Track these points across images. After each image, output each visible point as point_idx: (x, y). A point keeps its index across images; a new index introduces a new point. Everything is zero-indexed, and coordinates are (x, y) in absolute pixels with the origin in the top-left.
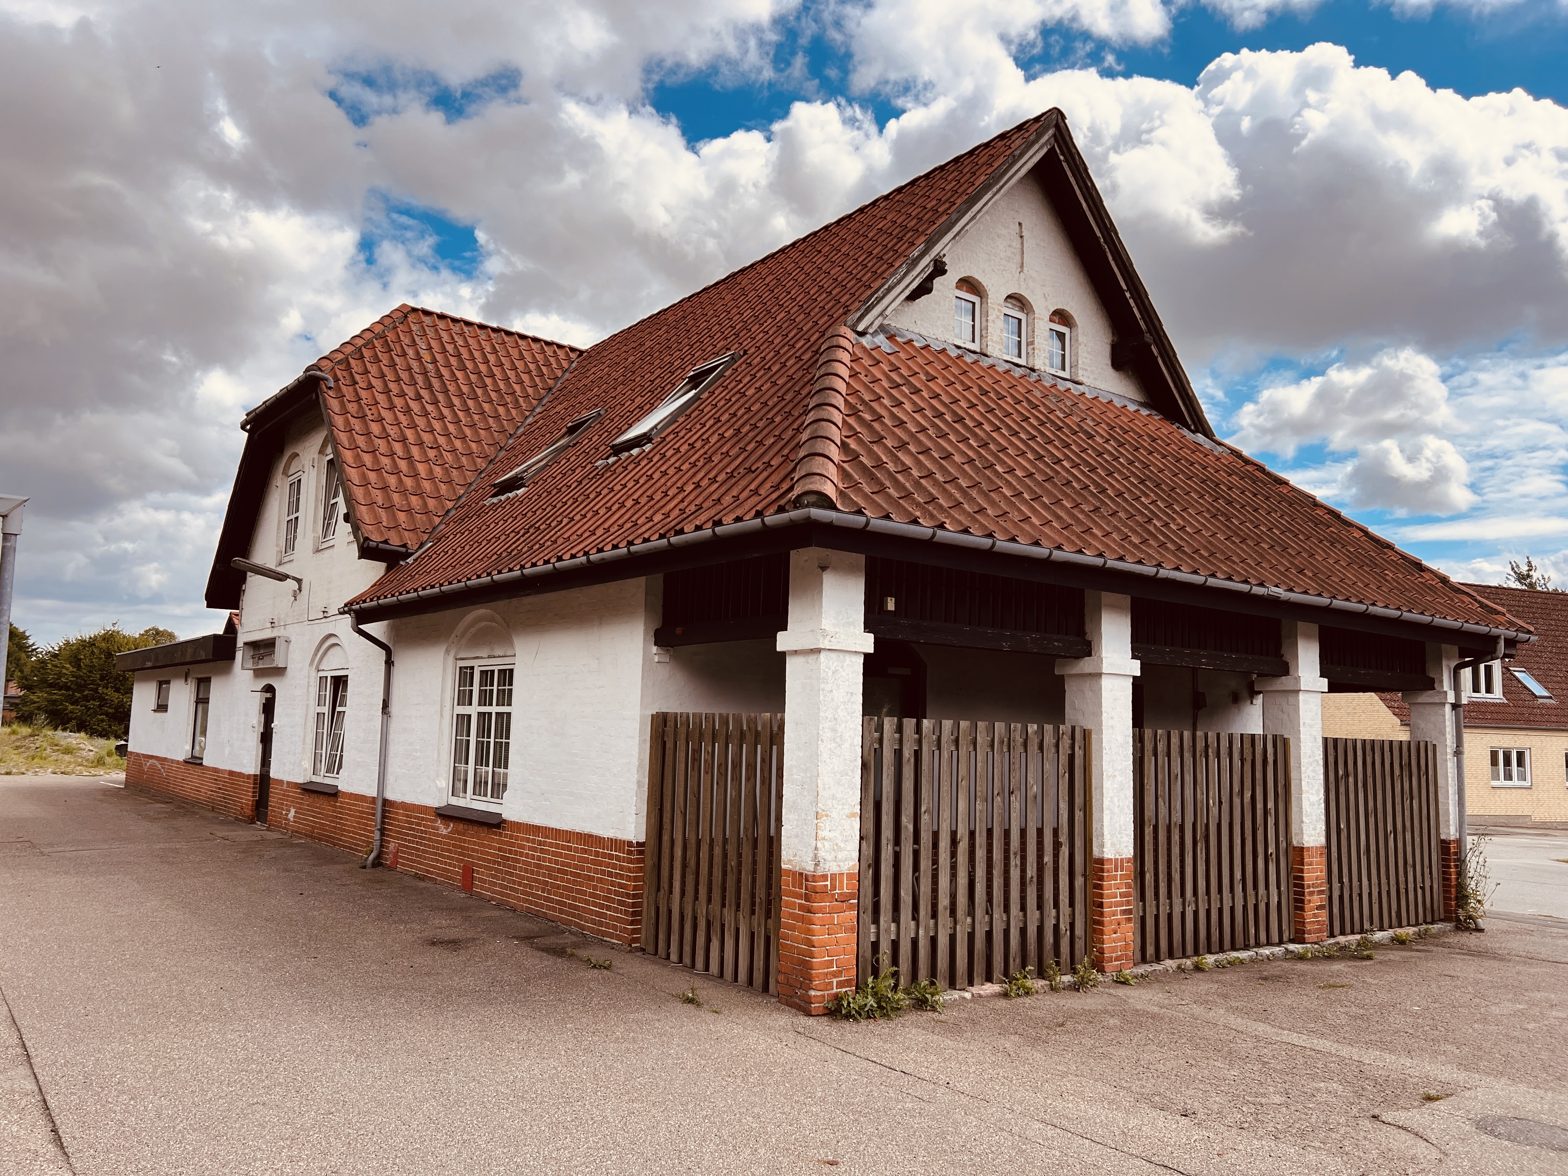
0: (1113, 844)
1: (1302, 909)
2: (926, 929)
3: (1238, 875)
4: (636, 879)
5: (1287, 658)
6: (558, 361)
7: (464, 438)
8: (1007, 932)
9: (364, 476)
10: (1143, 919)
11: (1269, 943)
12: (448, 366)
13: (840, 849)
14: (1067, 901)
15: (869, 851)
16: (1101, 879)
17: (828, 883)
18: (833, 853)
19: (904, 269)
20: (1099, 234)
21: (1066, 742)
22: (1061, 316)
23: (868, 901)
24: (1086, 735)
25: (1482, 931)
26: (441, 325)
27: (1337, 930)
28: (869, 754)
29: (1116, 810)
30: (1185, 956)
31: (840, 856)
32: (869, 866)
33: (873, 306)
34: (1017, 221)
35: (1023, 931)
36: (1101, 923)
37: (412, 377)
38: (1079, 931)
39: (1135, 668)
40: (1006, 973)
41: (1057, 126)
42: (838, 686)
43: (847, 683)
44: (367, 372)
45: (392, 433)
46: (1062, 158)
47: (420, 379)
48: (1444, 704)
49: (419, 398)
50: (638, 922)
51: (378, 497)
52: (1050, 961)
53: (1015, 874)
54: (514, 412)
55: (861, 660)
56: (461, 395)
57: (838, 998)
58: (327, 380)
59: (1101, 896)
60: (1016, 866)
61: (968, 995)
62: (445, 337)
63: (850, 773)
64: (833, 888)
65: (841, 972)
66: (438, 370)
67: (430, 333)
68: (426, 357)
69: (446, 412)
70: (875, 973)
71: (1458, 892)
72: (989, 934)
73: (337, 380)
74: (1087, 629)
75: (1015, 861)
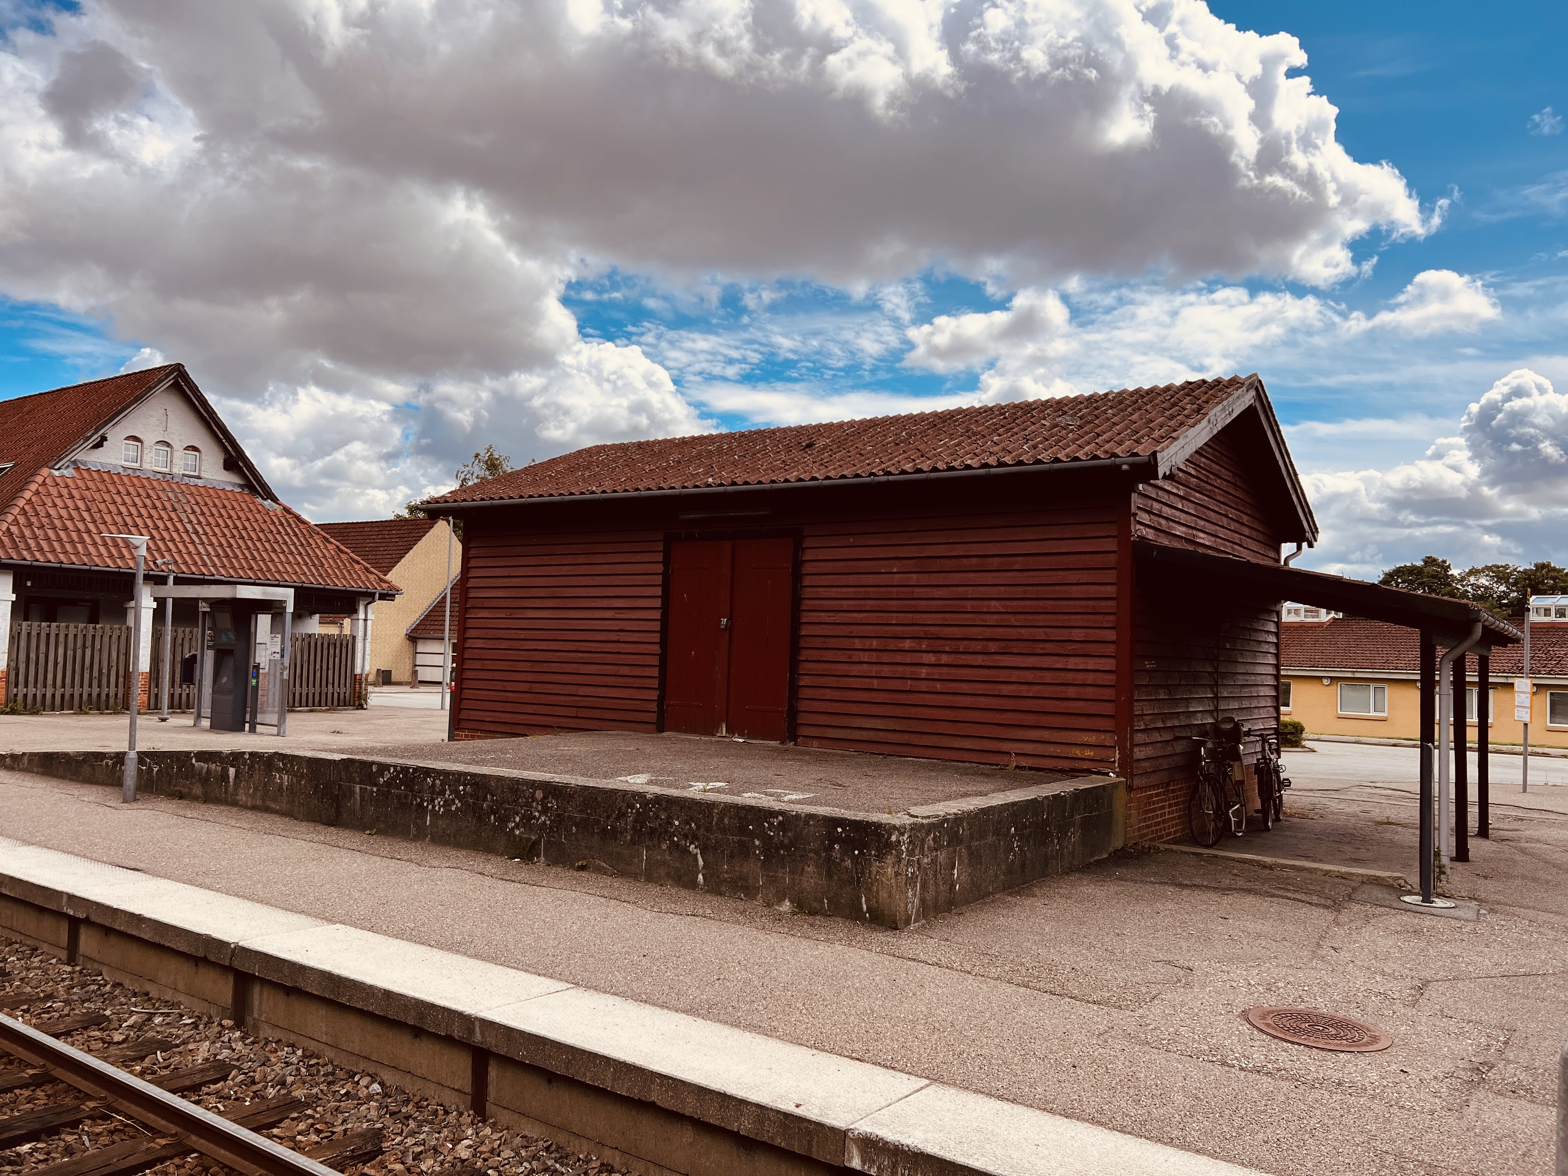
2: (41, 691)
8: (81, 694)
14: (114, 686)
15: (13, 664)
19: (82, 441)
20: (206, 415)
22: (192, 448)
23: (12, 681)
28: (15, 633)
32: (13, 669)
33: (63, 458)
34: (163, 408)
35: (90, 694)
39: (153, 605)
40: (79, 708)
41: (180, 369)
46: (184, 379)
48: (359, 618)
52: (102, 705)
53: (87, 676)
55: (10, 603)
61: (60, 713)
70: (15, 701)
71: (359, 695)
72: (72, 694)
75: (87, 671)
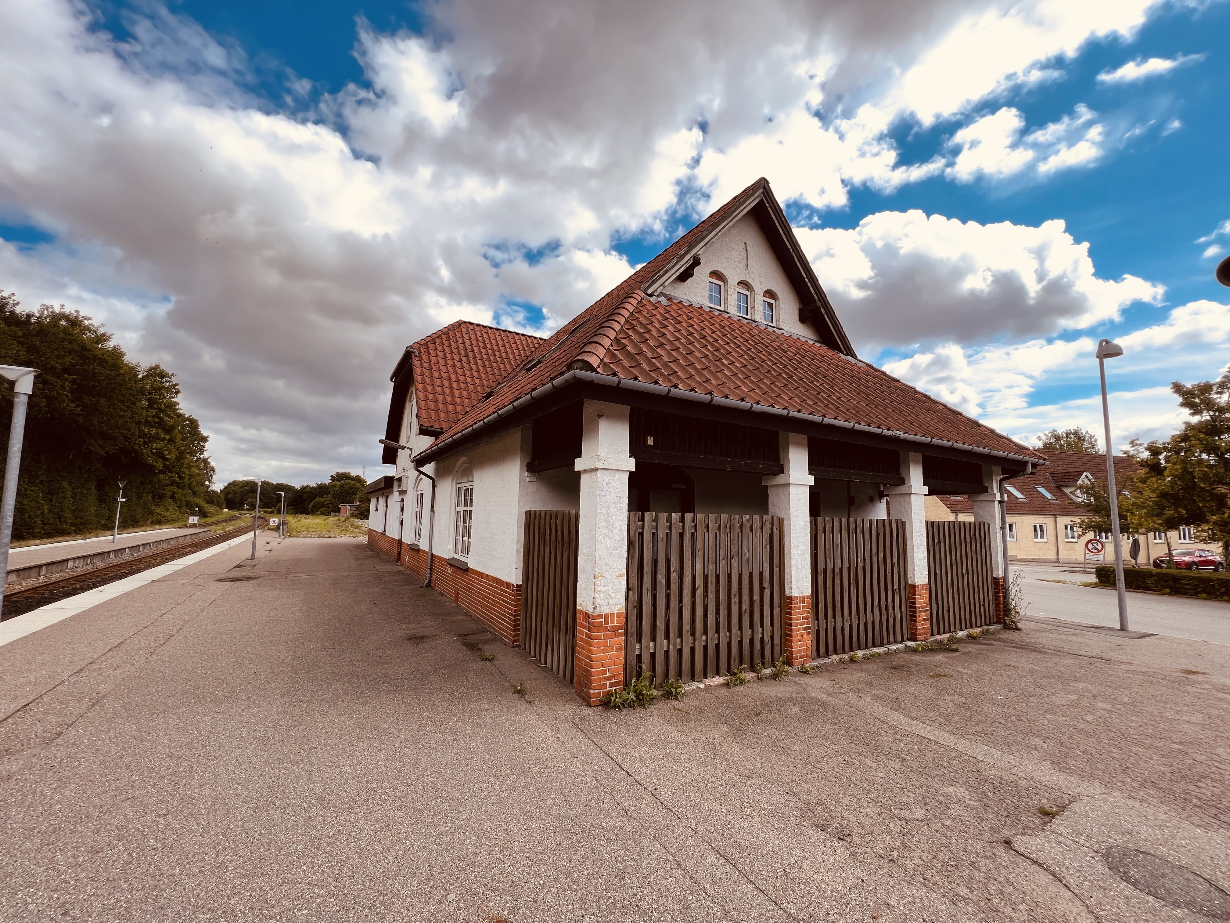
0: (798, 588)
1: (915, 621)
2: (675, 645)
3: (876, 602)
4: (515, 606)
5: (903, 475)
6: (533, 344)
7: (481, 378)
8: (729, 644)
9: (426, 396)
10: (818, 632)
11: (895, 642)
12: (478, 346)
13: (612, 598)
14: (769, 623)
15: (633, 596)
16: (791, 609)
17: (603, 620)
18: (606, 601)
19: (675, 260)
20: (790, 247)
21: (768, 526)
22: (769, 293)
23: (633, 629)
24: (781, 521)
25: (1020, 630)
26: (478, 329)
27: (935, 631)
28: (635, 536)
29: (800, 567)
30: (844, 652)
31: (611, 602)
32: (635, 607)
34: (744, 242)
35: (740, 643)
36: (791, 636)
37: (459, 351)
38: (777, 641)
39: (811, 480)
40: (729, 670)
41: (764, 187)
42: (610, 492)
43: (617, 491)
44: (436, 349)
45: (444, 376)
46: (767, 205)
47: (463, 352)
48: (994, 501)
49: (461, 360)
50: (518, 630)
51: (432, 406)
52: (758, 661)
53: (735, 608)
54: (508, 367)
55: (627, 476)
56: (482, 359)
57: (609, 694)
58: (414, 352)
59: (791, 619)
60: (735, 602)
61: (702, 686)
62: (479, 334)
63: (619, 548)
64: (607, 622)
65: (612, 677)
66: (472, 348)
67: (471, 332)
68: (468, 342)
69: (474, 367)
70: (639, 675)
71: (1004, 607)
72: (718, 646)
73: (420, 352)
74: (781, 458)
75: (735, 600)
